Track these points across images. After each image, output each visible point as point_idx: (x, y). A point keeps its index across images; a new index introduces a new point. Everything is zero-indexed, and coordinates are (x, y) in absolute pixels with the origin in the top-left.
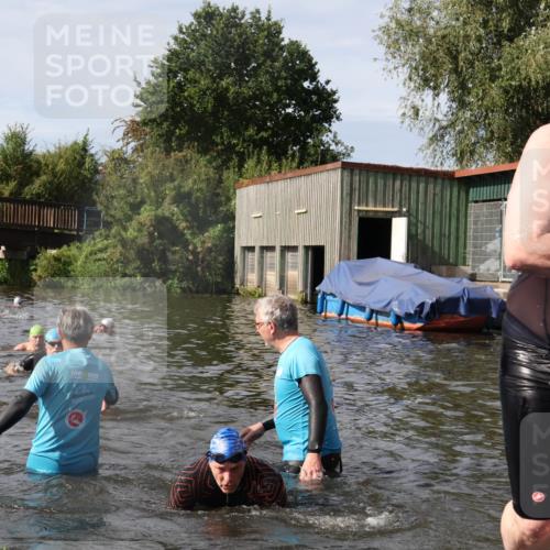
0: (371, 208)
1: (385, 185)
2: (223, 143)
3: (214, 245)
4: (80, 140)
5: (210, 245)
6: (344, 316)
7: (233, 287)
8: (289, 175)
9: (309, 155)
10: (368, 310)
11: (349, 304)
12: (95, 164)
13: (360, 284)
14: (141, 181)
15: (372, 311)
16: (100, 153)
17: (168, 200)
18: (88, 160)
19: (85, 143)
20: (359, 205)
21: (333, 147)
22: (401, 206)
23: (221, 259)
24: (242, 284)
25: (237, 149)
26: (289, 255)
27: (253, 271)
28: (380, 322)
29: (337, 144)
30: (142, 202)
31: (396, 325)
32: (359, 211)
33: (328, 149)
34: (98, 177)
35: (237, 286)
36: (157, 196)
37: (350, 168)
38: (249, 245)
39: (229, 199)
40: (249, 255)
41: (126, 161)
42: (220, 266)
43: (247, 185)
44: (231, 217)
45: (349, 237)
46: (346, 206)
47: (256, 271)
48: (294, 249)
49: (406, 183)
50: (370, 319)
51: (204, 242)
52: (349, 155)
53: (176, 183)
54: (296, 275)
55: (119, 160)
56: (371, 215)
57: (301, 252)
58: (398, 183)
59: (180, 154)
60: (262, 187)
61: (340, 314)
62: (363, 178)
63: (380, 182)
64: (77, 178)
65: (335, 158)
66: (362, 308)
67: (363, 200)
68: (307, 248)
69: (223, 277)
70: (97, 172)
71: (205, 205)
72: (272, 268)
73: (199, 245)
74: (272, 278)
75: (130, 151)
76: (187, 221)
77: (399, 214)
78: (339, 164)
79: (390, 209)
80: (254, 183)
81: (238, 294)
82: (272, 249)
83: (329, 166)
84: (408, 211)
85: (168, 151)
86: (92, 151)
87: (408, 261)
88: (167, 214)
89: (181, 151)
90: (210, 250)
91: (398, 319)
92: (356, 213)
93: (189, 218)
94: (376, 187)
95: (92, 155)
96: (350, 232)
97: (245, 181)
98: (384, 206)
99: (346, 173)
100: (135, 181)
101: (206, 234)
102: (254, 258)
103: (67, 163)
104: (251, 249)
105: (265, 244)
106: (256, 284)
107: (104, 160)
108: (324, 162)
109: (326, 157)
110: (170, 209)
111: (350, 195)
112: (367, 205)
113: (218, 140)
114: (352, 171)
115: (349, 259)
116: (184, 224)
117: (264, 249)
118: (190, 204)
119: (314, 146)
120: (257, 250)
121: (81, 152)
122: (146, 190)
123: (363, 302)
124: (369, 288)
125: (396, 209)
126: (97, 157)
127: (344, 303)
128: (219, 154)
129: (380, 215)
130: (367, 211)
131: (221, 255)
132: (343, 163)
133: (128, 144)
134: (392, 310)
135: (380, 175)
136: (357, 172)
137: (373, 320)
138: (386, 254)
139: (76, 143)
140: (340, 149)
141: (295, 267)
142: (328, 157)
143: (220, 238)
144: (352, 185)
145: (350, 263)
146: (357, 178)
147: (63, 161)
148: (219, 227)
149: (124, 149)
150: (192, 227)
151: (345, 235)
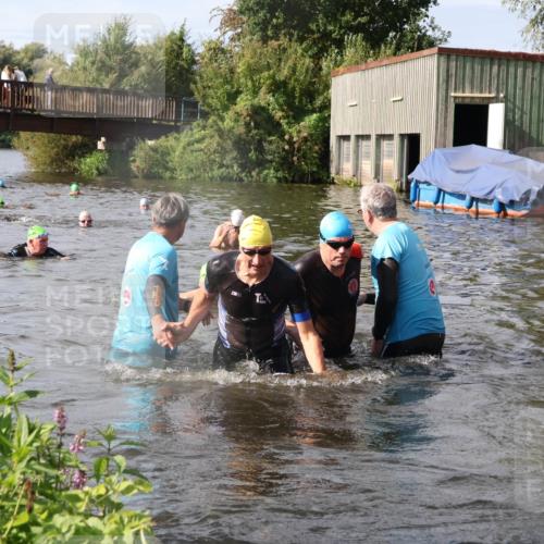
0: (467, 94)
1: (482, 70)
2: (319, 31)
3: (311, 135)
4: (177, 30)
5: (305, 134)
6: (439, 204)
7: (329, 177)
8: (385, 62)
9: (406, 41)
10: (468, 198)
11: (445, 192)
12: (193, 54)
13: (458, 172)
14: (239, 70)
15: (473, 199)
17: (264, 89)
18: (185, 50)
19: (182, 33)
20: (455, 91)
21: (430, 33)
22: (498, 92)
23: (316, 148)
24: (338, 173)
25: (334, 36)
26: (385, 144)
27: (348, 160)
28: (481, 209)
29: (434, 29)
30: (238, 92)
31: (499, 213)
32: (455, 98)
33: (425, 35)
34: (195, 67)
35: (333, 175)
36: (254, 85)
37: (442, 51)
38: (344, 134)
39: (327, 87)
40: (345, 144)
41: (223, 51)
42: (315, 155)
43: (343, 74)
44: (326, 106)
45: (445, 125)
46: (443, 92)
47: (351, 160)
48: (390, 137)
49: (504, 67)
50: (470, 206)
51: (299, 132)
52: (446, 40)
53: (271, 72)
54: (392, 162)
55: (217, 50)
56: (467, 101)
57: (397, 140)
58: (495, 68)
59: (276, 43)
60: (358, 75)
61: (436, 203)
62: (460, 63)
63: (477, 68)
64: (174, 68)
65: (431, 44)
66: (461, 197)
67: (460, 86)
68: (402, 136)
69: (318, 167)
70: (194, 62)
71: (301, 95)
72: (368, 157)
73: (295, 134)
74: (367, 167)
75: (227, 41)
76: (283, 111)
77: (496, 100)
78: (435, 50)
79: (487, 95)
80: (349, 70)
81: (334, 183)
82: (367, 137)
83: (426, 52)
84: (505, 97)
85: (265, 40)
86: (189, 42)
87: (504, 148)
88: (263, 103)
89: (278, 40)
90: (305, 140)
91: (502, 206)
92: (452, 100)
93: (285, 107)
94: (473, 73)
95: (189, 45)
96: (446, 118)
97: (341, 70)
98: (481, 92)
99: (443, 59)
100: (232, 71)
101: (302, 124)
102: (349, 147)
103: (166, 53)
104: (347, 138)
105: (361, 133)
106: (351, 173)
107: (200, 49)
108: (420, 48)
109: (422, 43)
110: (265, 98)
111: (446, 81)
112: (463, 92)
113: (314, 27)
114: (449, 56)
115: (444, 147)
116: (280, 114)
117: (360, 137)
118: (285, 93)
119: (410, 31)
120: (353, 138)
121: (177, 42)
122: (242, 80)
123: (462, 190)
124: (469, 176)
125: (493, 95)
126: (194, 47)
127: (440, 190)
128: (315, 42)
129: (477, 102)
130: (463, 98)
131: (316, 144)
132: (440, 49)
133: (225, 33)
134: (495, 198)
135: (477, 60)
136: (453, 57)
137: (474, 208)
138: (482, 141)
139: (173, 33)
140: (437, 34)
141: (390, 155)
142: (424, 43)
143: (316, 127)
144: (448, 71)
145: (446, 150)
146: (453, 64)
147: (162, 52)
148: (315, 116)
149: (221, 39)
150: (288, 117)
151: (441, 122)
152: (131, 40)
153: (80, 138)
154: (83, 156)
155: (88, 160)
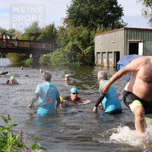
0: (133, 40)
1: (137, 34)
2: (91, 24)
3: (89, 52)
4: (52, 24)
7: (94, 64)
8: (109, 32)
9: (115, 26)
12: (56, 31)
16: (57, 28)
17: (75, 40)
19: (53, 25)
20: (129, 39)
21: (122, 24)
22: (141, 40)
23: (91, 56)
24: (97, 63)
25: (95, 25)
26: (110, 54)
27: (100, 59)
29: (123, 23)
30: (69, 41)
32: (129, 41)
33: (120, 24)
34: (57, 34)
35: (95, 63)
36: (73, 39)
37: (125, 29)
39: (93, 39)
40: (99, 55)
41: (64, 30)
42: (90, 58)
44: (93, 44)
45: (127, 49)
46: (126, 40)
47: (101, 59)
48: (111, 52)
49: (143, 33)
51: (86, 51)
52: (126, 26)
53: (78, 35)
54: (112, 60)
55: (62, 29)
56: (133, 42)
57: (113, 53)
58: (140, 33)
59: (79, 27)
60: (102, 35)
62: (131, 32)
63: (135, 33)
64: (51, 35)
65: (122, 27)
68: (115, 52)
69: (91, 61)
70: (56, 33)
71: (86, 41)
72: (105, 58)
73: (84, 52)
74: (105, 61)
75: (65, 27)
76: (81, 45)
77: (141, 42)
78: (123, 28)
79: (138, 40)
80: (100, 34)
81: (96, 65)
82: (105, 53)
83: (121, 29)
84: (143, 41)
85: (76, 26)
86: (55, 27)
87: (143, 55)
88: (76, 44)
89: (79, 26)
90: (88, 54)
92: (128, 42)
93: (82, 45)
94: (134, 34)
95: (55, 28)
96: (127, 47)
97: (97, 34)
98: (136, 40)
99: (125, 31)
100: (67, 35)
101: (87, 49)
102: (100, 55)
103: (48, 31)
104: (99, 53)
105: (103, 52)
106: (101, 63)
107: (58, 29)
108: (119, 28)
110: (76, 42)
111: (127, 37)
112: (131, 40)
113: (89, 23)
114: (127, 30)
115: (127, 55)
116: (80, 46)
117: (103, 53)
118: (82, 41)
119: (116, 23)
120: (101, 53)
121: (52, 27)
122: (70, 37)
125: (140, 40)
126: (56, 29)
128: (90, 27)
129: (135, 42)
131: (91, 55)
132: (125, 28)
133: (65, 25)
135: (135, 31)
136: (129, 30)
138: (137, 53)
139: (50, 25)
140: (124, 24)
141: (111, 58)
142: (120, 26)
143: (90, 50)
144: (127, 34)
145: (127, 56)
146: (128, 32)
147: (47, 30)
148: (90, 47)
149: (64, 26)
150: (83, 47)
151: (125, 48)
152: (39, 27)
153: (25, 54)
154: (26, 59)
155: (27, 60)
